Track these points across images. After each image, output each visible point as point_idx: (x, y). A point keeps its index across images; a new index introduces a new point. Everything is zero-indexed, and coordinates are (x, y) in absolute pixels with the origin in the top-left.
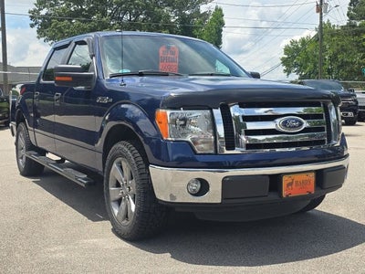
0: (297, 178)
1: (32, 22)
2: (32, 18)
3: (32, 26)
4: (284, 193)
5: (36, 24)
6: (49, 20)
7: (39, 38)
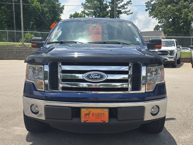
0: (93, 111)
1: (147, 8)
2: (147, 6)
3: (146, 10)
4: (83, 120)
5: (148, 9)
6: (155, 7)
7: (150, 16)
